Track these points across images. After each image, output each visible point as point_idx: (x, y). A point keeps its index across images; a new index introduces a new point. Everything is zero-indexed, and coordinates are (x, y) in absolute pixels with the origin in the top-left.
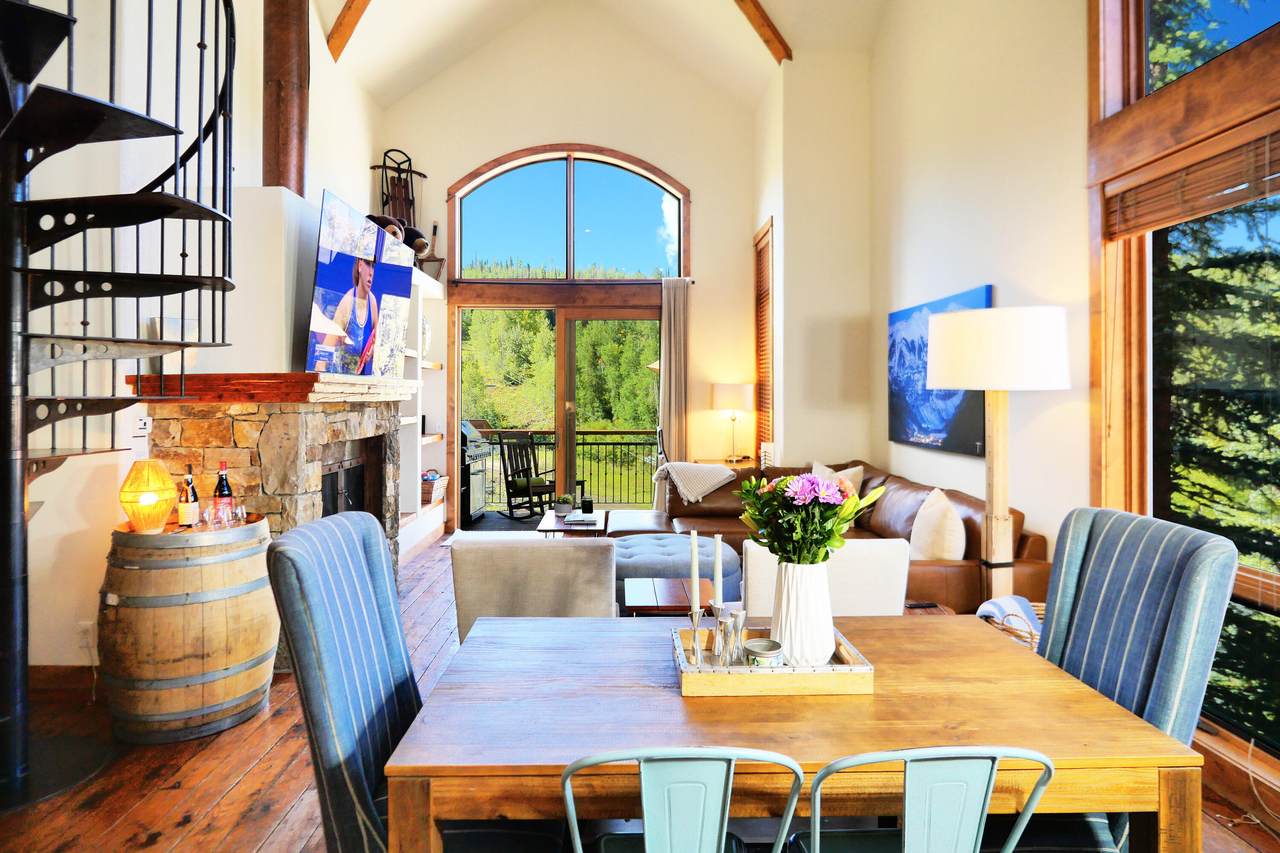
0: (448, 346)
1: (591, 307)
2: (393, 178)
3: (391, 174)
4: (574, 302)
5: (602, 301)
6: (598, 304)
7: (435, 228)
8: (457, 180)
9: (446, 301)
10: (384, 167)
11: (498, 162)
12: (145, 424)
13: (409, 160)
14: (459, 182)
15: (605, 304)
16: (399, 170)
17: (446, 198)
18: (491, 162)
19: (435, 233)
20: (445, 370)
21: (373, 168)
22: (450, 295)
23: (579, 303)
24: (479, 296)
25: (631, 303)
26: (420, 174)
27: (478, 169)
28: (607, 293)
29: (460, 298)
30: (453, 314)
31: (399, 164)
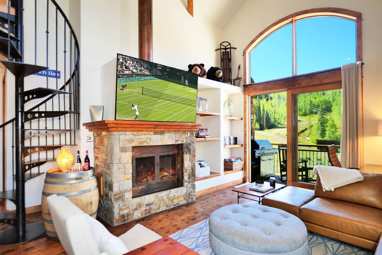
0: (244, 111)
1: (304, 87)
2: (223, 52)
3: (223, 51)
4: (295, 86)
5: (308, 83)
6: (306, 85)
7: (239, 67)
8: (246, 46)
9: (243, 94)
10: (221, 49)
11: (261, 34)
12: (90, 138)
13: (230, 44)
14: (247, 46)
15: (310, 84)
16: (226, 49)
17: (243, 54)
18: (258, 35)
19: (239, 69)
20: (243, 120)
21: (216, 50)
22: (244, 91)
23: (297, 86)
24: (255, 90)
25: (324, 82)
26: (234, 48)
27: (254, 39)
28: (311, 79)
29: (248, 92)
30: (246, 98)
31: (226, 47)
